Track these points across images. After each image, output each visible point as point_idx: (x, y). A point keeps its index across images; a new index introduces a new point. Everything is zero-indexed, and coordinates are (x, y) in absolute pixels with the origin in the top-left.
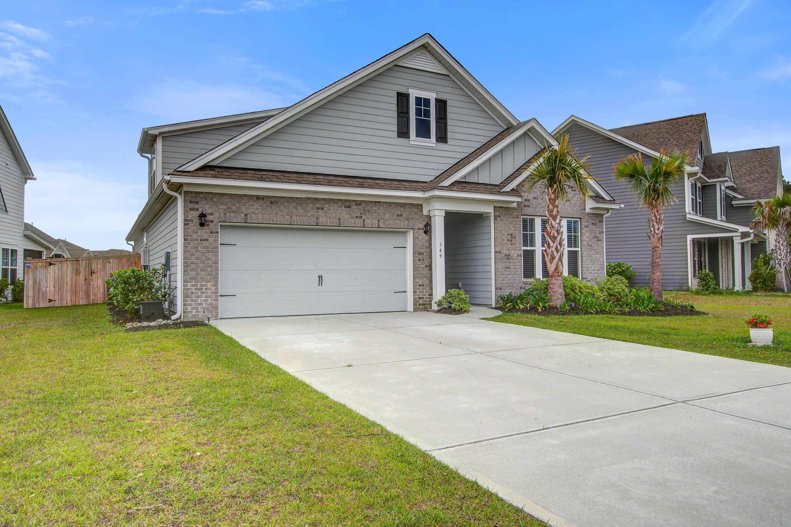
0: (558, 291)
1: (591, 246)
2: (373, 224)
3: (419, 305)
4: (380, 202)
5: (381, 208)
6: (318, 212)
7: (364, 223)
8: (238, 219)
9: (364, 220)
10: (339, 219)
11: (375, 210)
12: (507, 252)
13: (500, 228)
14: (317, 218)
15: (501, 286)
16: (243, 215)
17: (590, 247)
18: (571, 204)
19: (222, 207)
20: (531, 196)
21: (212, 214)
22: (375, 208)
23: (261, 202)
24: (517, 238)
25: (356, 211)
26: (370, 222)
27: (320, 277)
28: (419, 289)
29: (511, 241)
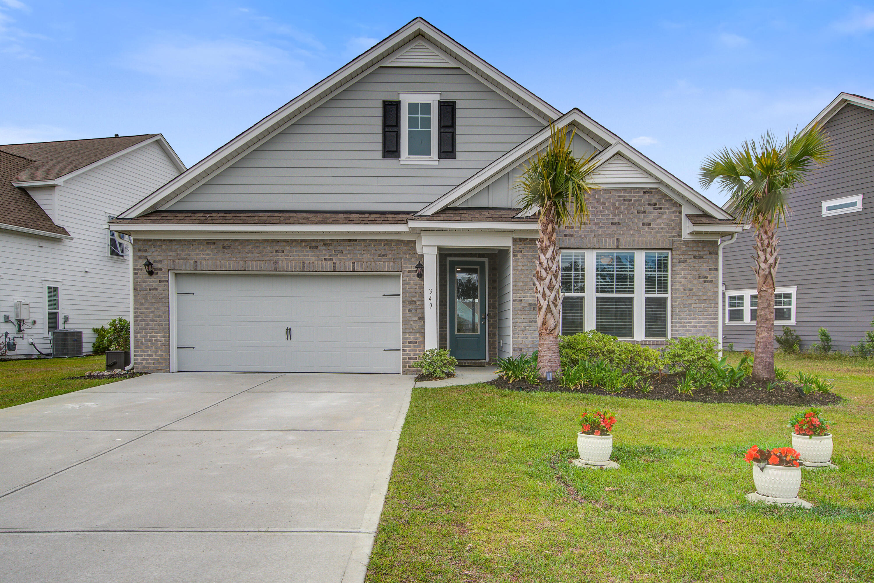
2: (346, 267)
3: (409, 366)
4: (356, 240)
5: (358, 248)
6: (278, 256)
7: (334, 267)
8: (187, 266)
9: (334, 263)
10: (303, 262)
11: (349, 250)
12: (532, 301)
13: (521, 267)
14: (276, 263)
15: (521, 347)
16: (192, 262)
17: (688, 292)
18: (653, 228)
19: (171, 254)
21: (161, 262)
22: (350, 248)
23: (212, 247)
25: (324, 252)
26: (343, 265)
27: (289, 330)
28: (410, 347)
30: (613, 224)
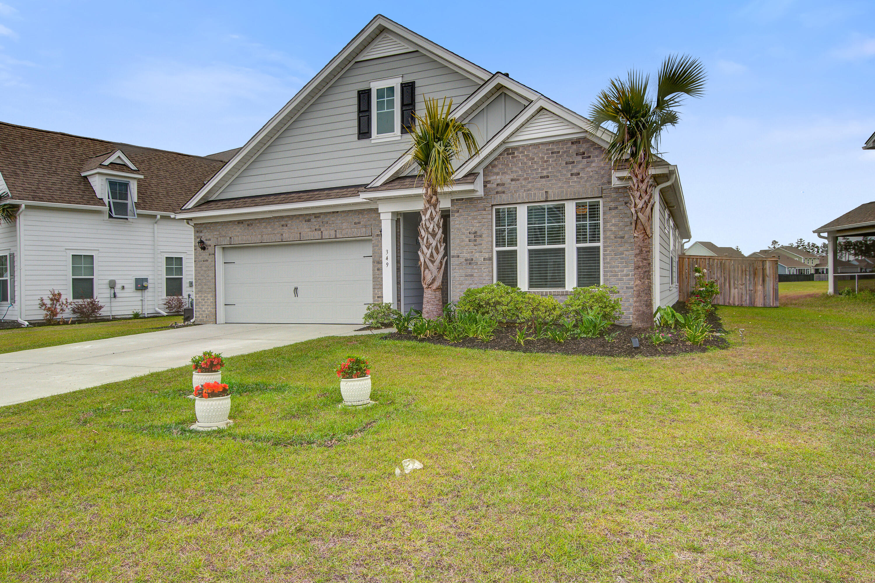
1: (623, 237)
2: (330, 235)
4: (338, 212)
5: (339, 218)
6: (283, 229)
7: (322, 235)
8: (225, 242)
9: (322, 232)
10: (300, 233)
11: (333, 220)
12: (468, 256)
13: (458, 226)
14: (282, 235)
16: (228, 238)
17: (619, 240)
18: (581, 178)
19: (215, 233)
20: (507, 179)
21: (210, 240)
22: (333, 219)
23: (241, 225)
24: (484, 236)
25: (315, 223)
26: (328, 233)
27: (296, 289)
29: (475, 241)
30: (541, 177)
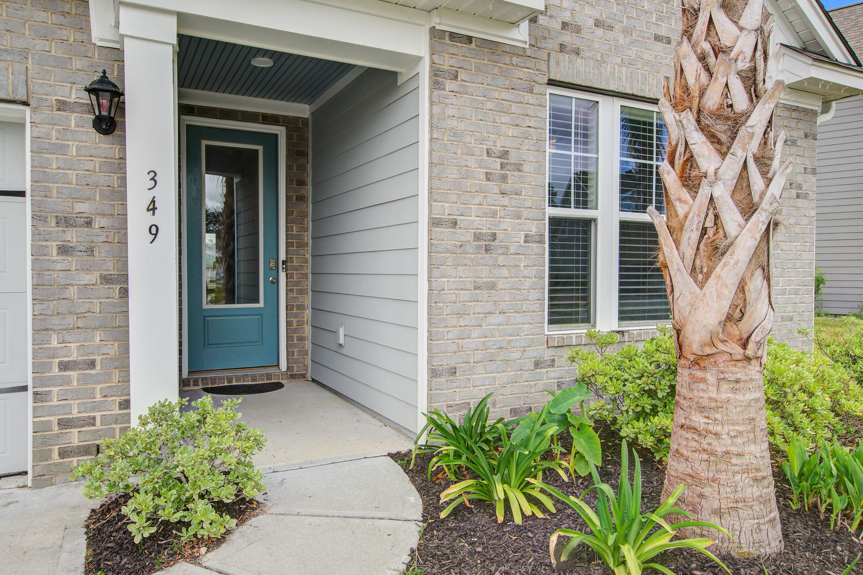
0: (739, 455)
3: (63, 454)
12: (482, 224)
13: (453, 123)
15: (452, 363)
20: (586, 14)
24: (526, 168)
28: (68, 381)
29: (504, 178)
30: (657, 38)
